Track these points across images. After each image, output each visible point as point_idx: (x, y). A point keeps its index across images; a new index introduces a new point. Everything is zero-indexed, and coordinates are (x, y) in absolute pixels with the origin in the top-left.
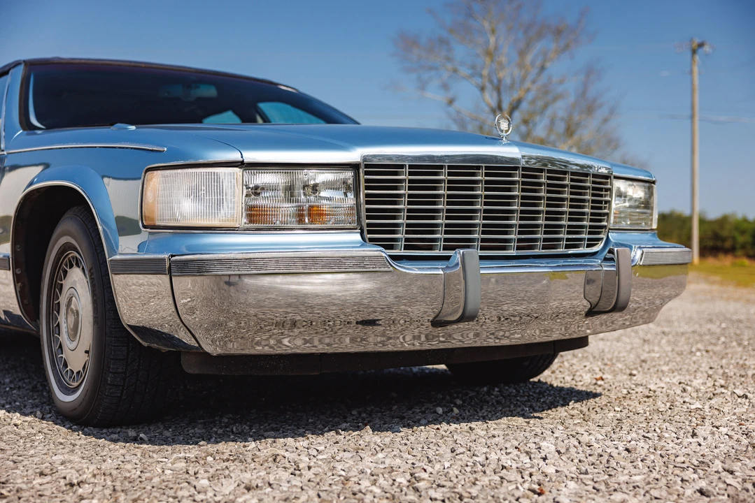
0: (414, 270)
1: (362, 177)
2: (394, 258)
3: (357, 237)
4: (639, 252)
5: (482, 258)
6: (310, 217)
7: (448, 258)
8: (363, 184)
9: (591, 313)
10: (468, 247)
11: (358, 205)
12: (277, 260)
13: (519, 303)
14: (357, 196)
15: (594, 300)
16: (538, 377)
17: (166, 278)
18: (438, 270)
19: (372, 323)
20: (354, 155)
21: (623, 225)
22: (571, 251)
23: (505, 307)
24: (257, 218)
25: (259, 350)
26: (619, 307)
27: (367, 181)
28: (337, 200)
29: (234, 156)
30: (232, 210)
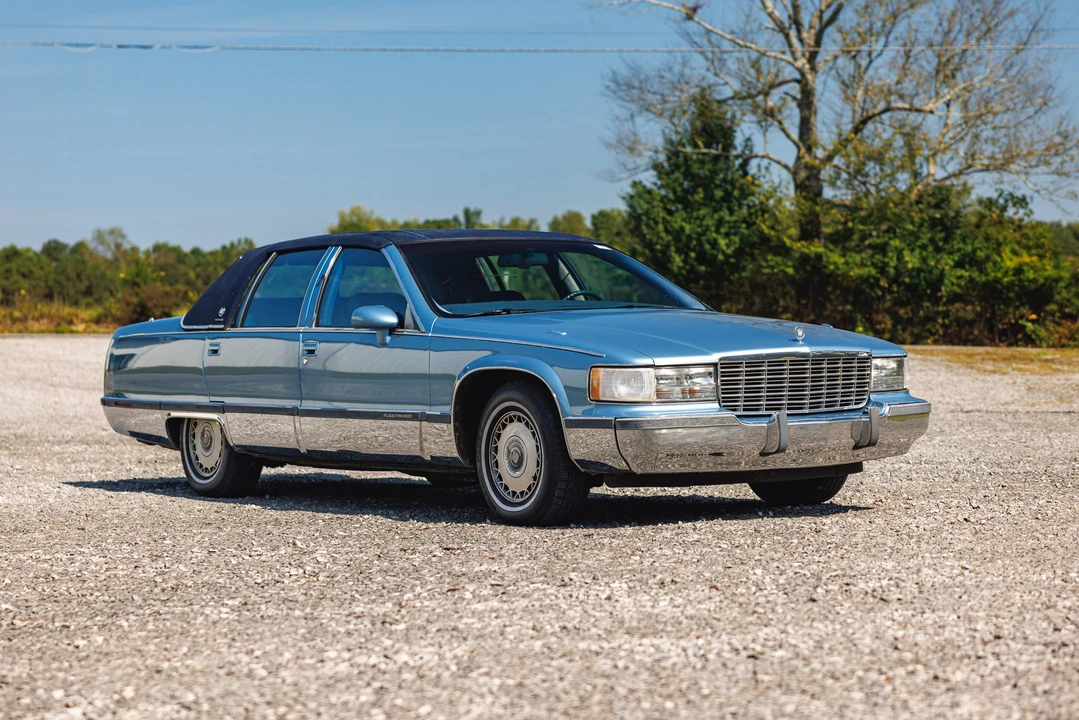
0: (751, 424)
1: (720, 370)
2: (738, 416)
3: (716, 405)
4: (888, 407)
5: (788, 415)
6: (691, 395)
7: (770, 415)
8: (719, 375)
9: (856, 447)
10: (779, 409)
11: (717, 386)
12: (678, 420)
13: (812, 442)
14: (716, 380)
15: (858, 439)
16: (831, 500)
17: (612, 431)
18: (763, 424)
19: (720, 454)
20: (715, 357)
21: (881, 388)
22: (846, 408)
23: (802, 444)
24: (662, 397)
25: (659, 471)
26: (872, 444)
27: (722, 372)
28: (706, 383)
29: (649, 361)
30: (649, 392)
